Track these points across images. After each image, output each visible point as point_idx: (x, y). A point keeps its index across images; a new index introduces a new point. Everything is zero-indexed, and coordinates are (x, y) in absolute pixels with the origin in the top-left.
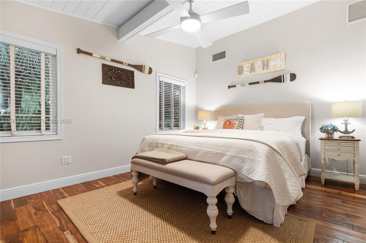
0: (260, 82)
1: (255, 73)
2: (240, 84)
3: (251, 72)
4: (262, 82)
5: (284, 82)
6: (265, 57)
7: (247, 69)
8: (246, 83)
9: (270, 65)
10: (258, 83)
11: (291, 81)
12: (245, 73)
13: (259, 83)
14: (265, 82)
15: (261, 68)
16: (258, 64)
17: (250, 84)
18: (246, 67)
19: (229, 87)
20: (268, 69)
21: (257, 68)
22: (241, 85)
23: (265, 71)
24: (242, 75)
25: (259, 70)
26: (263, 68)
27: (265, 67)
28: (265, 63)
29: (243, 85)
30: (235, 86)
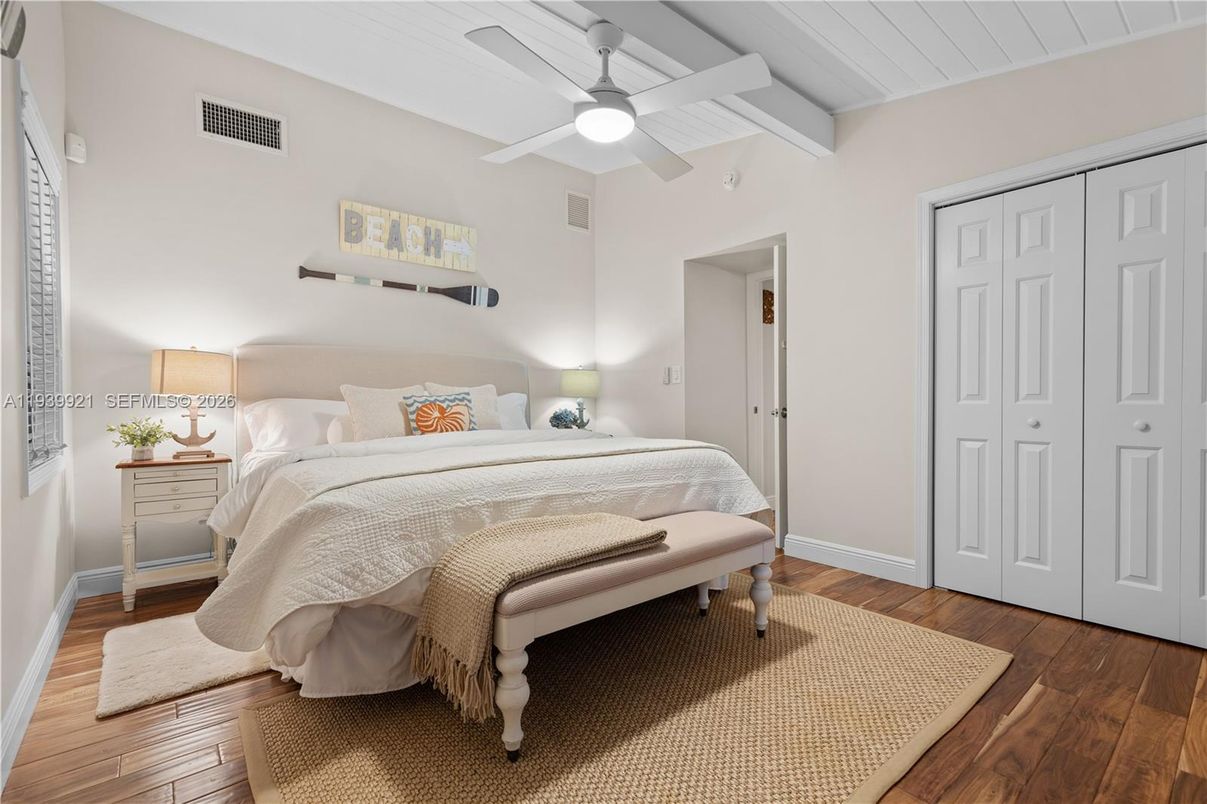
0: (418, 288)
1: (403, 257)
2: (351, 275)
3: (389, 247)
4: (422, 289)
5: (474, 304)
6: (434, 221)
7: (378, 232)
8: (374, 278)
9: (445, 248)
10: (412, 288)
11: (489, 306)
12: (367, 241)
13: (415, 290)
14: (432, 290)
15: (421, 248)
16: (413, 232)
17: (387, 284)
18: (375, 225)
19: (304, 273)
20: (440, 257)
21: (409, 242)
22: (356, 278)
23: (431, 260)
24: (357, 247)
25: (414, 251)
26: (427, 251)
27: (432, 250)
28: (433, 237)
29: (362, 280)
30: (332, 277)
